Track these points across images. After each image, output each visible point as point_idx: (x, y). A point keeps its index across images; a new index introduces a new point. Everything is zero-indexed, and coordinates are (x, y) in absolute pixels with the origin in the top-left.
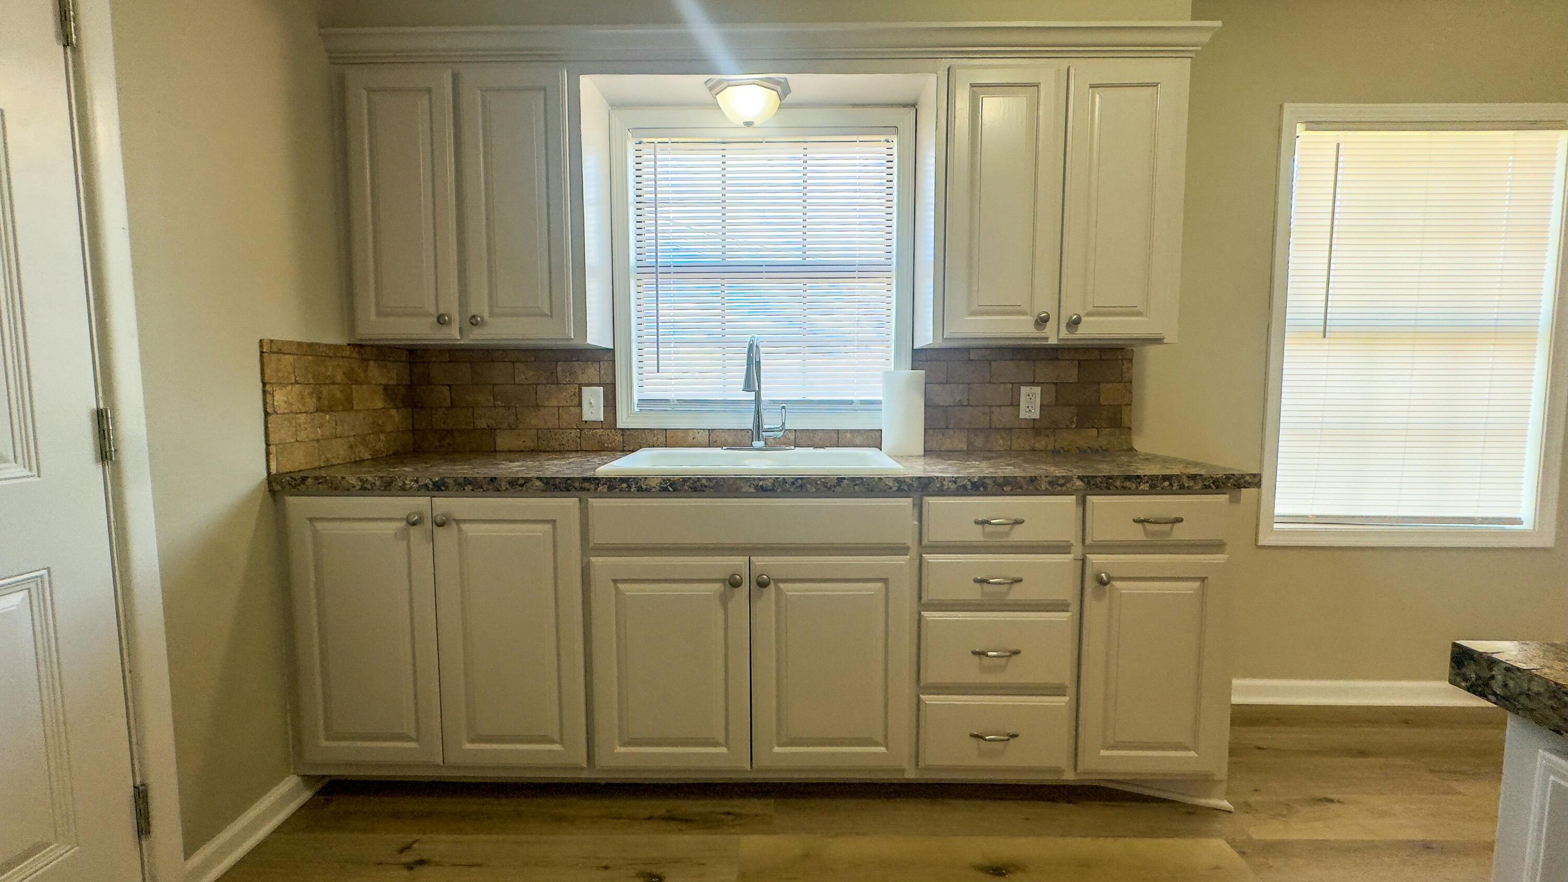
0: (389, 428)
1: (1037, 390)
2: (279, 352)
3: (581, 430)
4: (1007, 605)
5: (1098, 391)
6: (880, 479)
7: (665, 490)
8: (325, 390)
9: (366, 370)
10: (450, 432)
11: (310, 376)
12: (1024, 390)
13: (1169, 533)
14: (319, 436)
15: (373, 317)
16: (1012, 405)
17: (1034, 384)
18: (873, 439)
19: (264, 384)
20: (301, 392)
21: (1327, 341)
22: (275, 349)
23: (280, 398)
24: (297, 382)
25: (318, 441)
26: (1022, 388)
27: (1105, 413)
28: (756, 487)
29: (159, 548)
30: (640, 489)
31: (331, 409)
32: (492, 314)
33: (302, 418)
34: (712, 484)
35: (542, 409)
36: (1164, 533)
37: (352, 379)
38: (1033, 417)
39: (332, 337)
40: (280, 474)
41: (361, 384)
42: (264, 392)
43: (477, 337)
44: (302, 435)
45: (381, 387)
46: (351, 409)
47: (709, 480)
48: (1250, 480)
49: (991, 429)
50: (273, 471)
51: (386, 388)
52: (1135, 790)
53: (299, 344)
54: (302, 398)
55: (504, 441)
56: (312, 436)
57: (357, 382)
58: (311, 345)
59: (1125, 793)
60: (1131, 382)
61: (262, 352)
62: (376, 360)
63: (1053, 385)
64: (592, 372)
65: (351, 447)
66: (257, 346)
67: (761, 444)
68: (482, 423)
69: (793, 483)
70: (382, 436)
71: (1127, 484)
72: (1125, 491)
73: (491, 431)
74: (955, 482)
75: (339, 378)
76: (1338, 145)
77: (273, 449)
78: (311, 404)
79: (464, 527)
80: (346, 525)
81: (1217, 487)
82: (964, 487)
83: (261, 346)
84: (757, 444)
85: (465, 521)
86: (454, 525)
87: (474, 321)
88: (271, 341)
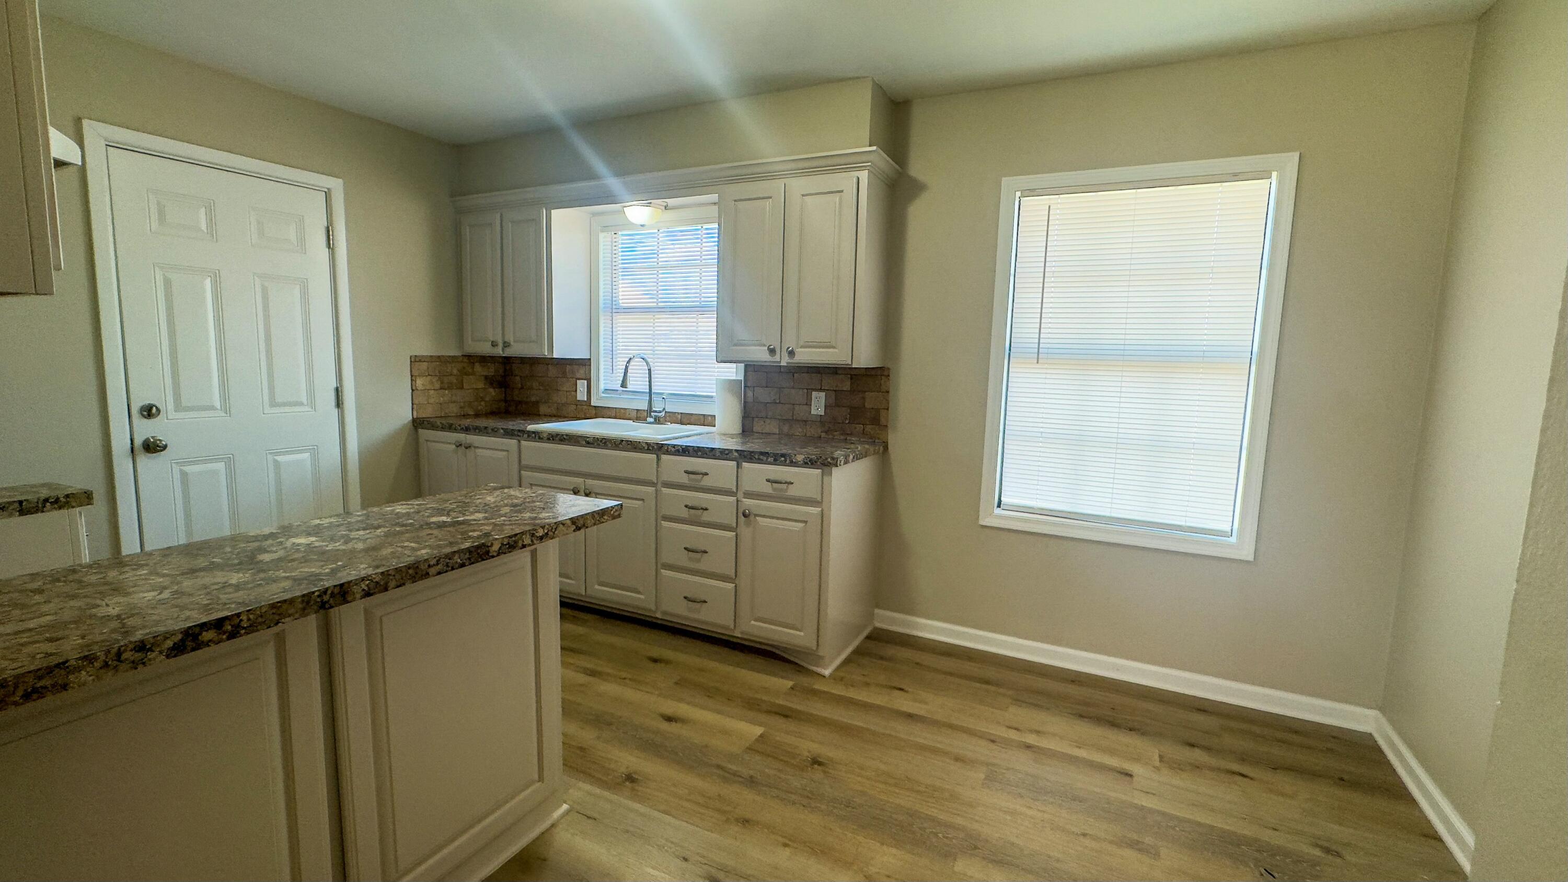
0: (487, 399)
1: (823, 394)
2: (420, 361)
3: (577, 405)
4: (700, 523)
5: (864, 398)
6: (640, 442)
7: (549, 439)
8: (446, 380)
9: (473, 368)
10: (520, 402)
11: (437, 372)
12: (814, 394)
13: (786, 490)
14: (441, 402)
15: (470, 342)
16: (806, 404)
17: (821, 390)
18: (706, 420)
19: (412, 376)
20: (431, 380)
21: (1038, 366)
22: (417, 360)
23: (419, 382)
24: (429, 375)
25: (441, 404)
26: (814, 393)
27: (868, 414)
28: (586, 441)
29: (359, 447)
30: (539, 438)
31: (450, 387)
32: (515, 341)
33: (432, 392)
34: (568, 438)
35: (561, 393)
36: (781, 490)
37: (463, 373)
38: (820, 414)
39: (453, 352)
40: (417, 418)
41: (469, 375)
42: (412, 380)
43: (509, 352)
44: (432, 401)
45: (483, 378)
46: (462, 388)
47: (567, 435)
48: (831, 462)
49: (792, 421)
50: (415, 417)
51: (486, 377)
52: (777, 652)
53: (431, 356)
54: (432, 383)
55: (543, 409)
56: (437, 401)
57: (466, 374)
58: (439, 357)
59: (774, 653)
60: (888, 392)
61: (411, 361)
62: (480, 362)
63: (834, 392)
64: (581, 372)
65: (461, 408)
66: (409, 358)
67: (652, 420)
68: (533, 399)
69: (601, 441)
70: (483, 403)
71: (761, 457)
72: (760, 461)
73: (537, 403)
74: (674, 447)
75: (455, 372)
76: (1049, 207)
77: (415, 406)
78: (437, 386)
79: (477, 450)
80: (441, 445)
81: (812, 464)
82: (678, 451)
83: (411, 358)
84: (650, 420)
85: (478, 447)
86: (473, 448)
87: (506, 345)
88: (416, 356)
